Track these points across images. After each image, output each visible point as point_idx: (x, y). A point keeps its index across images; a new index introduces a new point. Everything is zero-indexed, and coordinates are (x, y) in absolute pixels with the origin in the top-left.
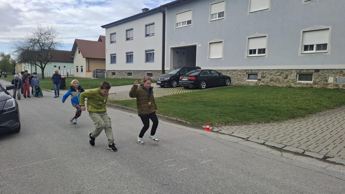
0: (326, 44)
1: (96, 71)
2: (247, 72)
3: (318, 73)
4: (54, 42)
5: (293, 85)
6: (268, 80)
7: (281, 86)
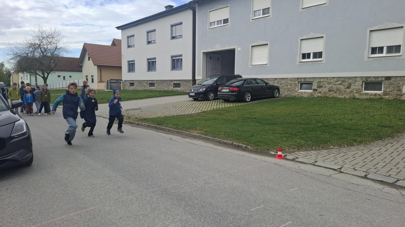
0: (400, 46)
1: (110, 81)
2: (299, 80)
3: (389, 81)
4: (58, 47)
5: (357, 96)
6: (326, 90)
7: (343, 97)
